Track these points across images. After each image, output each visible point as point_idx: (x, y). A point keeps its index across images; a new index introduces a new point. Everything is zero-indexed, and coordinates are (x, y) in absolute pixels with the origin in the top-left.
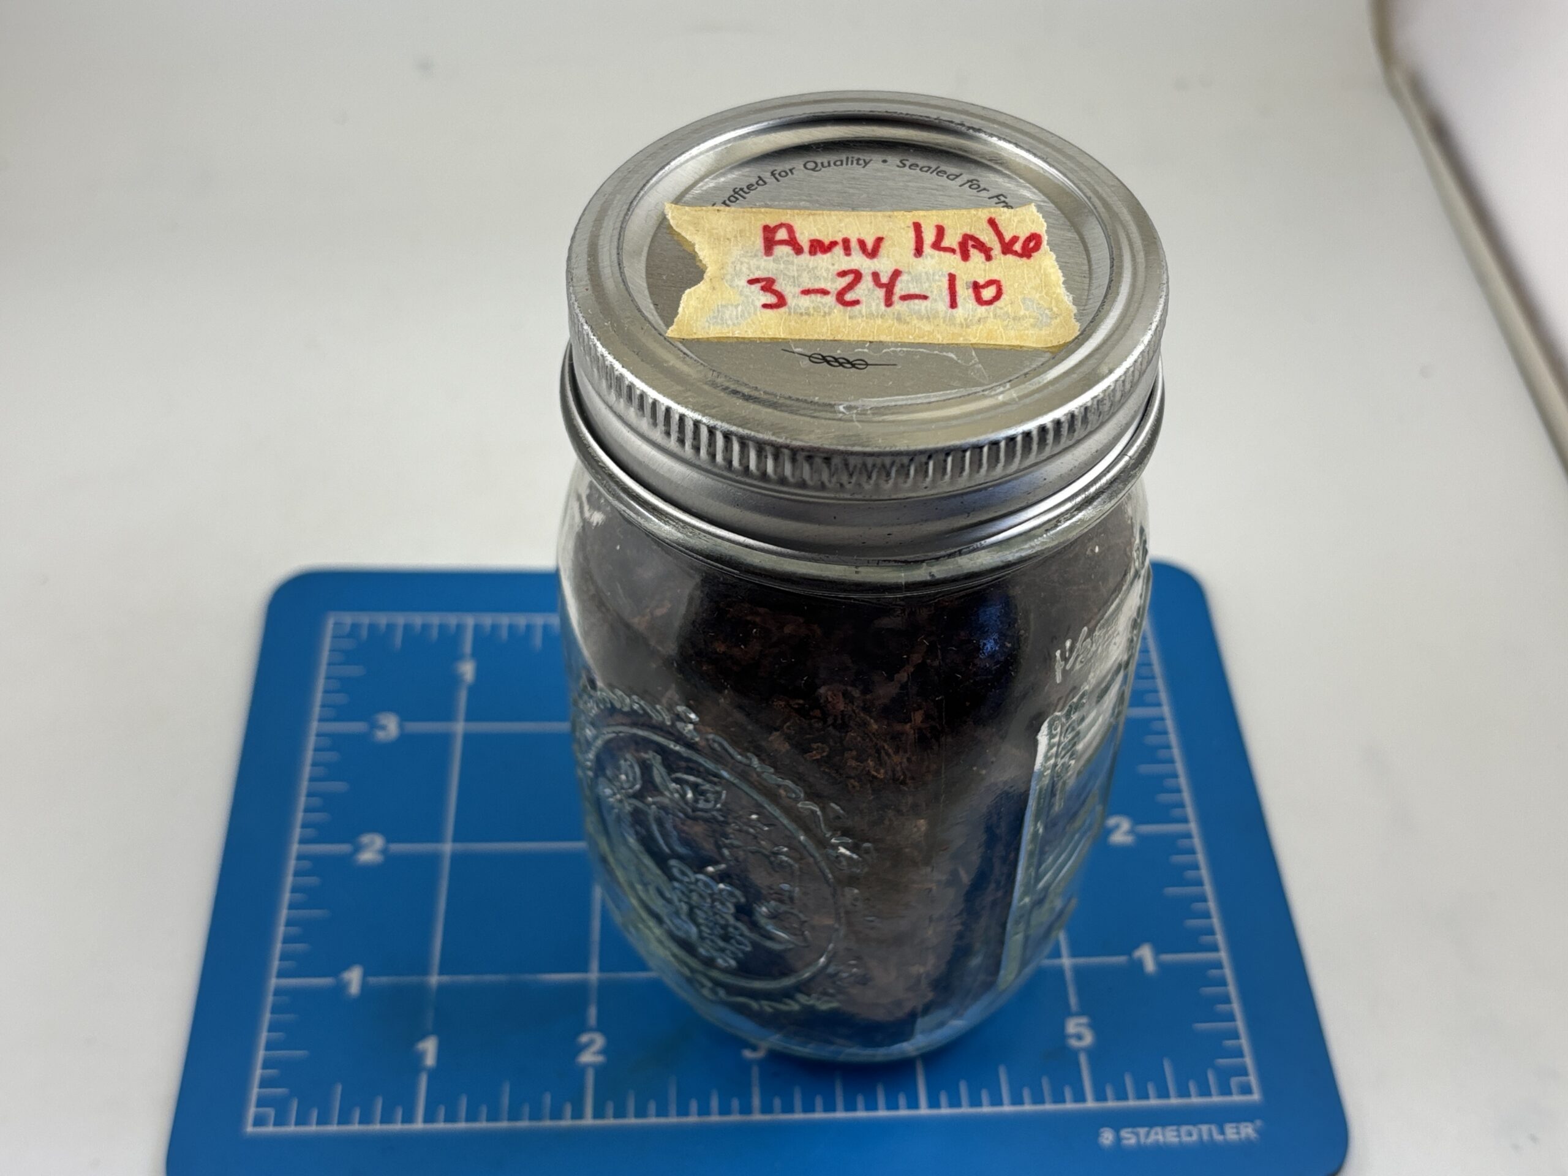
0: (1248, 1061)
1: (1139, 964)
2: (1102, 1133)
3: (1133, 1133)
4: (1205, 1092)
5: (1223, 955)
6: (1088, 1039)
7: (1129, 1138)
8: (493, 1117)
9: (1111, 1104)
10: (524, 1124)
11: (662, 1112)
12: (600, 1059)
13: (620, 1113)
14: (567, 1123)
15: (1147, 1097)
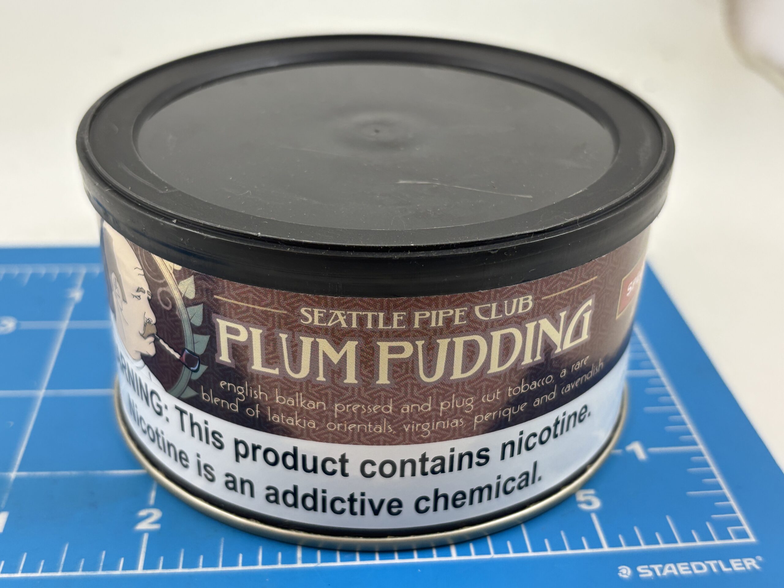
0: (739, 515)
1: (633, 455)
2: (621, 569)
3: (649, 569)
4: (706, 536)
5: (701, 447)
6: (597, 504)
7: (645, 572)
8: (50, 567)
9: (625, 548)
10: (80, 573)
11: (211, 562)
12: (157, 527)
13: (171, 564)
14: (119, 572)
15: (657, 543)
